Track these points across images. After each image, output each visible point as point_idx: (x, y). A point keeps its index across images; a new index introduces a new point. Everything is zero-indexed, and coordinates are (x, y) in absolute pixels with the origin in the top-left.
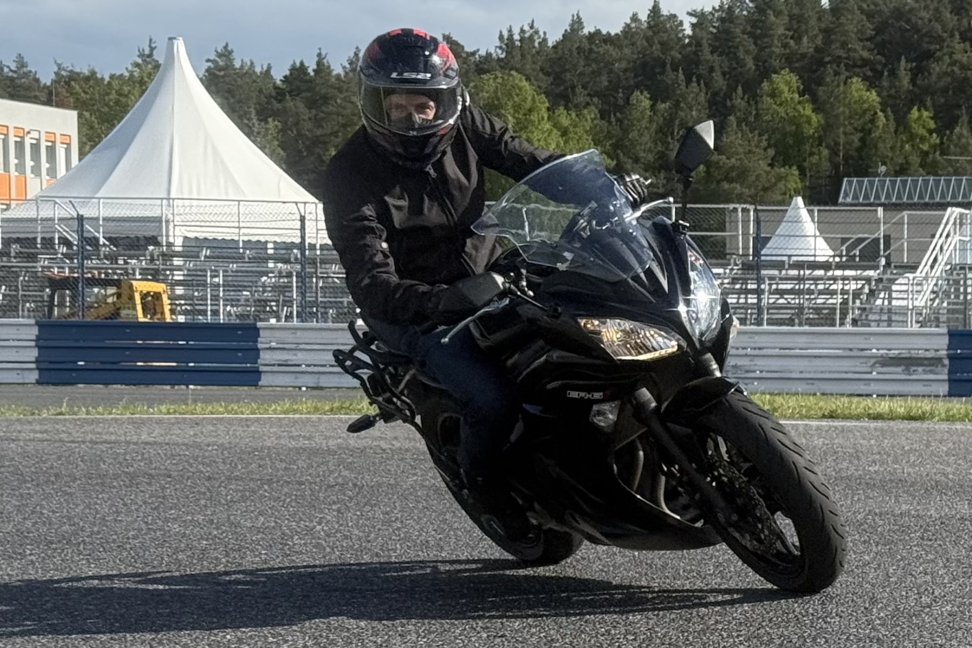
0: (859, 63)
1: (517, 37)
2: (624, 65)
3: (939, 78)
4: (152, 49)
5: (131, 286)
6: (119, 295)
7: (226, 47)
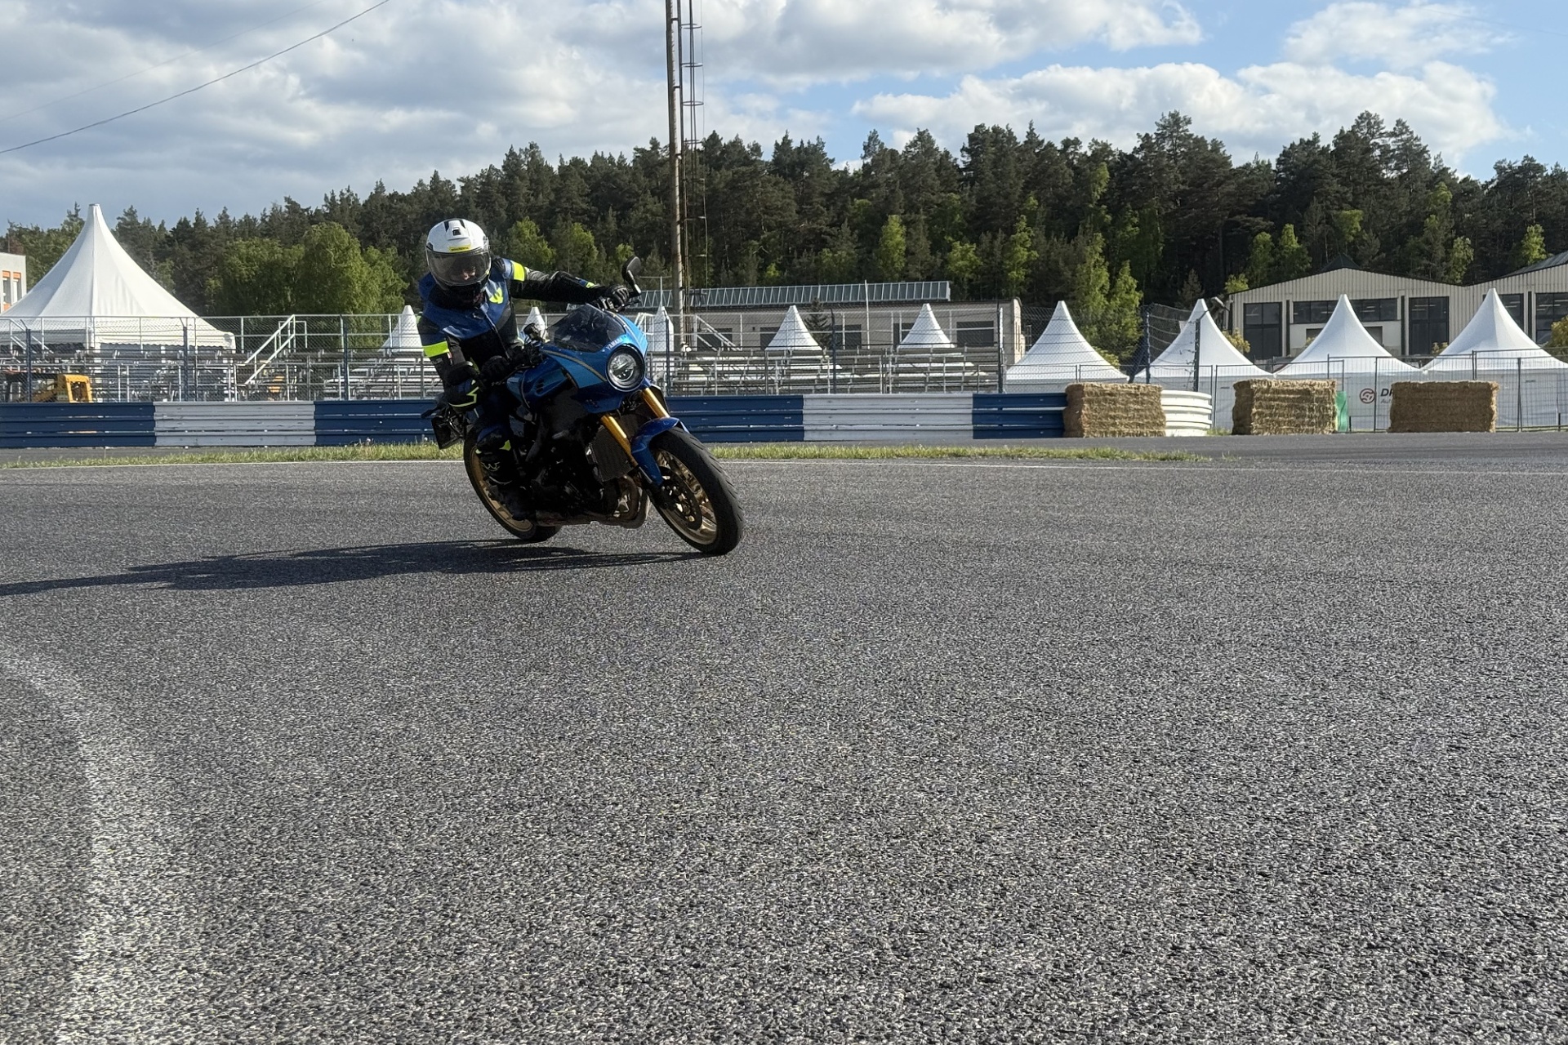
0: (580, 212)
1: (338, 198)
2: (414, 216)
3: (637, 222)
4: (77, 211)
5: (64, 379)
6: (56, 385)
7: (131, 209)
